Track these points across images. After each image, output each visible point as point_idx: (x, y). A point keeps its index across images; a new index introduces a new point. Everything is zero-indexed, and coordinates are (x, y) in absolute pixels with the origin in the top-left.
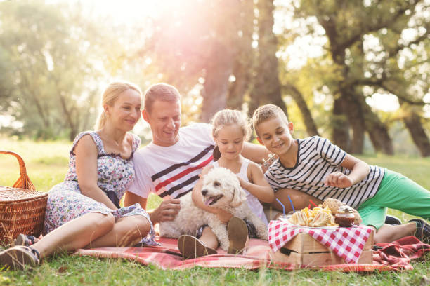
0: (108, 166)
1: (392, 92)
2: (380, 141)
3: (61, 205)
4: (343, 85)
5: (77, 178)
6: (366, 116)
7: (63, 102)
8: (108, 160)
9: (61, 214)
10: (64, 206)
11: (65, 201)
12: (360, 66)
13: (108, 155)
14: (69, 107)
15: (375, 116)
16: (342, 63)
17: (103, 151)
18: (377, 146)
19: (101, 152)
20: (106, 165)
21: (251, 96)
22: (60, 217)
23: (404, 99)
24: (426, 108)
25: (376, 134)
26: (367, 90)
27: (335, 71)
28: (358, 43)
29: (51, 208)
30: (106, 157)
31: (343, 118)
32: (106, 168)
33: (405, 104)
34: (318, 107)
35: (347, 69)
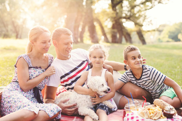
0: (33, 74)
1: (133, 21)
2: (128, 38)
3: (9, 100)
4: (116, 19)
5: (18, 80)
6: (124, 30)
7: (13, 23)
8: (33, 70)
9: (9, 105)
10: (11, 101)
11: (11, 98)
12: (121, 12)
13: (34, 67)
14: (15, 25)
15: (126, 30)
16: (115, 10)
17: (31, 65)
18: (127, 40)
19: (30, 66)
20: (32, 73)
21: (83, 22)
22: (9, 106)
23: (136, 24)
24: (143, 27)
25: (127, 36)
26: (124, 20)
27: (113, 14)
28: (121, 4)
29: (3, 102)
30: (32, 69)
31: (116, 30)
32: (32, 75)
33: (137, 26)
34: (106, 26)
35: (117, 13)
